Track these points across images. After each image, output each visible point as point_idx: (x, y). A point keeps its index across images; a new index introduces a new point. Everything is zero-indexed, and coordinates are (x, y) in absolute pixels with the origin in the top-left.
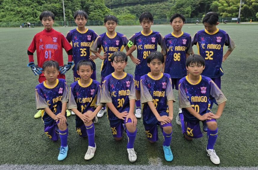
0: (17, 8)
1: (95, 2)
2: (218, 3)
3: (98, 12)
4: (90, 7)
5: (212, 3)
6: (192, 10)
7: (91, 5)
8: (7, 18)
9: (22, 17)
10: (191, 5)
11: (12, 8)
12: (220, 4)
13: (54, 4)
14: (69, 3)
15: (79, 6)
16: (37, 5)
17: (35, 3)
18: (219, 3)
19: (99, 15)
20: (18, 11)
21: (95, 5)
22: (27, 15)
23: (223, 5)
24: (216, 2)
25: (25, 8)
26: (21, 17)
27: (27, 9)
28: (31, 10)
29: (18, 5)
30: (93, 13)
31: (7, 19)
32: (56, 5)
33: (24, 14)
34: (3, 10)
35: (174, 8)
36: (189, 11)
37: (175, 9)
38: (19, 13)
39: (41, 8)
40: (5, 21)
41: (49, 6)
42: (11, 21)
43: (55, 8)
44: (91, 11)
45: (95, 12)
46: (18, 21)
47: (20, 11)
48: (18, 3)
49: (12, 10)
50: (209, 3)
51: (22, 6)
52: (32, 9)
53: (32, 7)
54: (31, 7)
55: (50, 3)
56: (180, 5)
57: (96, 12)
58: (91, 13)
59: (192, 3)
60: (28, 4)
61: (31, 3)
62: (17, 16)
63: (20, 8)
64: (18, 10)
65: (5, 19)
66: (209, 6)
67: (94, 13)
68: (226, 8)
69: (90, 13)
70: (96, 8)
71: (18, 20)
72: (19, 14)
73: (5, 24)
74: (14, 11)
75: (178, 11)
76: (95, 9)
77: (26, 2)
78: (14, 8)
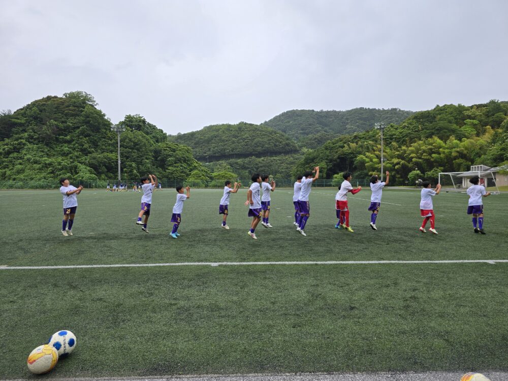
0: (46, 158)
1: (177, 152)
2: (365, 158)
3: (181, 167)
4: (168, 160)
5: (356, 157)
6: (328, 167)
7: (170, 156)
8: (25, 174)
9: (52, 172)
10: (327, 159)
11: (38, 159)
12: (367, 160)
13: (108, 154)
14: (134, 152)
15: (150, 157)
16: (79, 154)
17: (77, 151)
18: (367, 157)
19: (182, 172)
20: (46, 164)
21: (177, 156)
22: (61, 170)
23: (371, 161)
24: (362, 156)
25: (60, 159)
26: (49, 173)
27: (62, 160)
28: (69, 162)
29: (47, 154)
30: (172, 168)
31: (26, 176)
32: (111, 154)
33: (56, 168)
34: (20, 161)
35: (301, 163)
36: (324, 168)
37: (303, 165)
38: (48, 166)
39: (86, 160)
40: (21, 180)
41: (99, 157)
42: (32, 179)
43: (110, 159)
44: (169, 166)
45: (175, 167)
46: (43, 180)
47: (50, 164)
48: (48, 150)
49: (36, 162)
50: (352, 158)
51: (54, 155)
52: (71, 160)
53: (71, 158)
54: (69, 157)
55: (102, 152)
56: (310, 160)
57: (178, 167)
58: (170, 168)
59: (328, 156)
60: (65, 153)
61: (70, 151)
62: (43, 171)
63: (50, 160)
64: (47, 162)
65: (22, 176)
66: (352, 162)
67: (174, 169)
68: (376, 166)
69: (167, 169)
70: (178, 160)
71: (45, 178)
72: (48, 168)
73: (21, 183)
74: (40, 164)
75: (307, 167)
76: (176, 163)
77: (63, 150)
78: (41, 159)
